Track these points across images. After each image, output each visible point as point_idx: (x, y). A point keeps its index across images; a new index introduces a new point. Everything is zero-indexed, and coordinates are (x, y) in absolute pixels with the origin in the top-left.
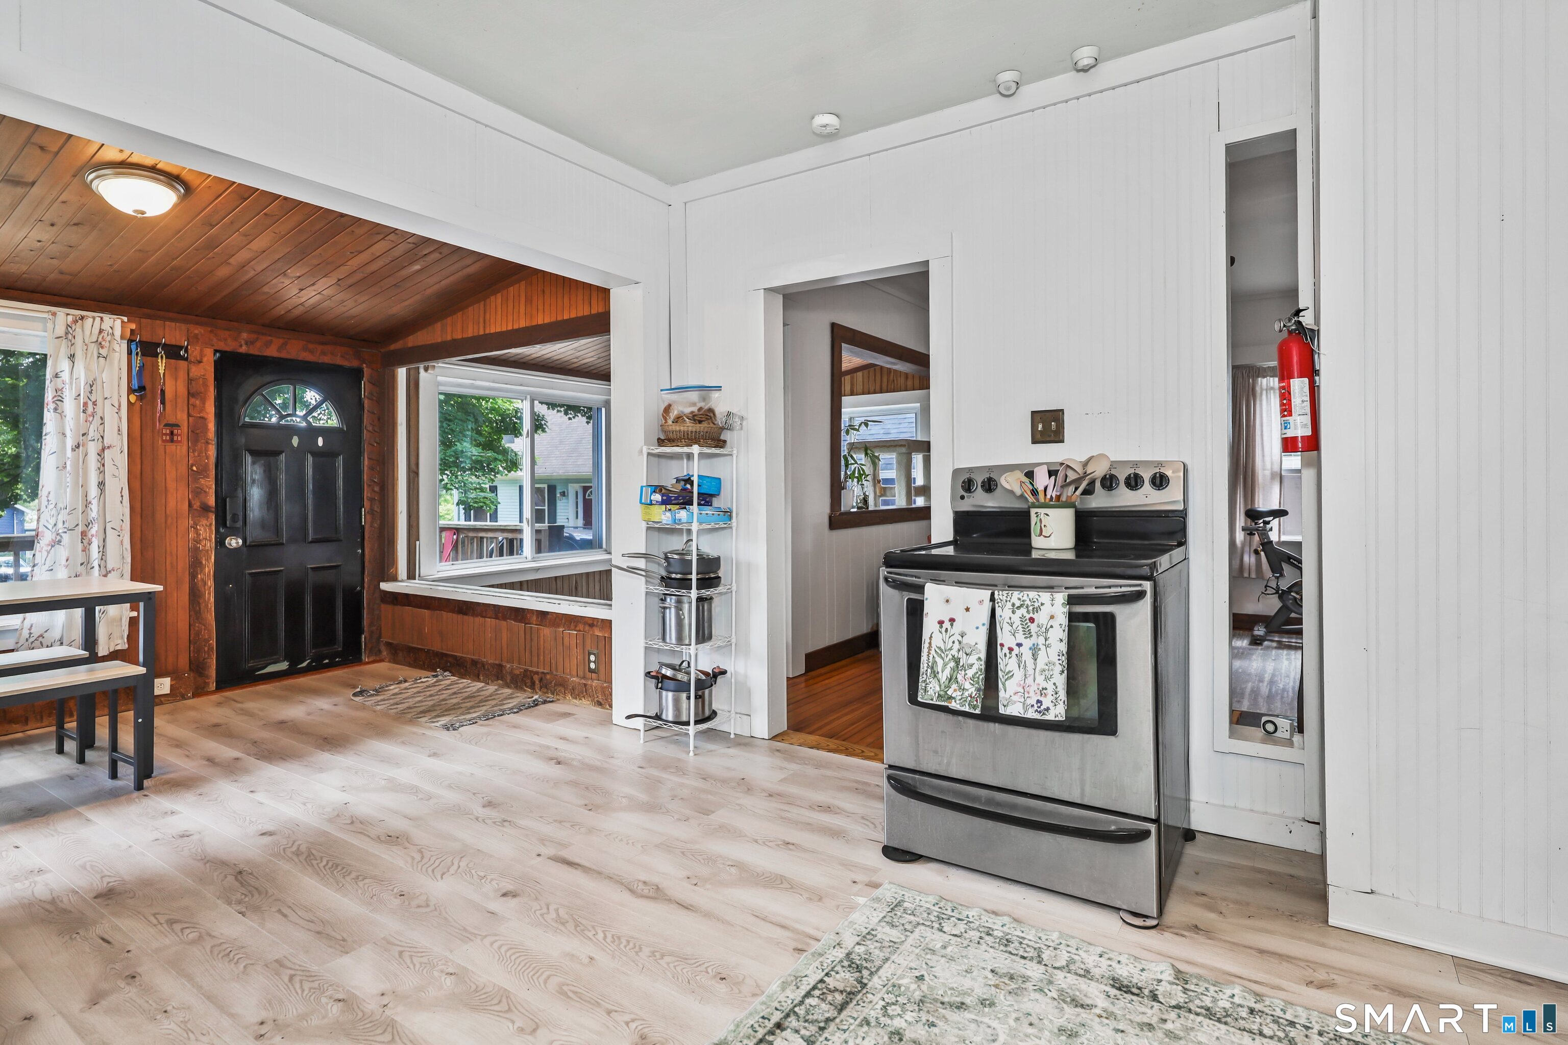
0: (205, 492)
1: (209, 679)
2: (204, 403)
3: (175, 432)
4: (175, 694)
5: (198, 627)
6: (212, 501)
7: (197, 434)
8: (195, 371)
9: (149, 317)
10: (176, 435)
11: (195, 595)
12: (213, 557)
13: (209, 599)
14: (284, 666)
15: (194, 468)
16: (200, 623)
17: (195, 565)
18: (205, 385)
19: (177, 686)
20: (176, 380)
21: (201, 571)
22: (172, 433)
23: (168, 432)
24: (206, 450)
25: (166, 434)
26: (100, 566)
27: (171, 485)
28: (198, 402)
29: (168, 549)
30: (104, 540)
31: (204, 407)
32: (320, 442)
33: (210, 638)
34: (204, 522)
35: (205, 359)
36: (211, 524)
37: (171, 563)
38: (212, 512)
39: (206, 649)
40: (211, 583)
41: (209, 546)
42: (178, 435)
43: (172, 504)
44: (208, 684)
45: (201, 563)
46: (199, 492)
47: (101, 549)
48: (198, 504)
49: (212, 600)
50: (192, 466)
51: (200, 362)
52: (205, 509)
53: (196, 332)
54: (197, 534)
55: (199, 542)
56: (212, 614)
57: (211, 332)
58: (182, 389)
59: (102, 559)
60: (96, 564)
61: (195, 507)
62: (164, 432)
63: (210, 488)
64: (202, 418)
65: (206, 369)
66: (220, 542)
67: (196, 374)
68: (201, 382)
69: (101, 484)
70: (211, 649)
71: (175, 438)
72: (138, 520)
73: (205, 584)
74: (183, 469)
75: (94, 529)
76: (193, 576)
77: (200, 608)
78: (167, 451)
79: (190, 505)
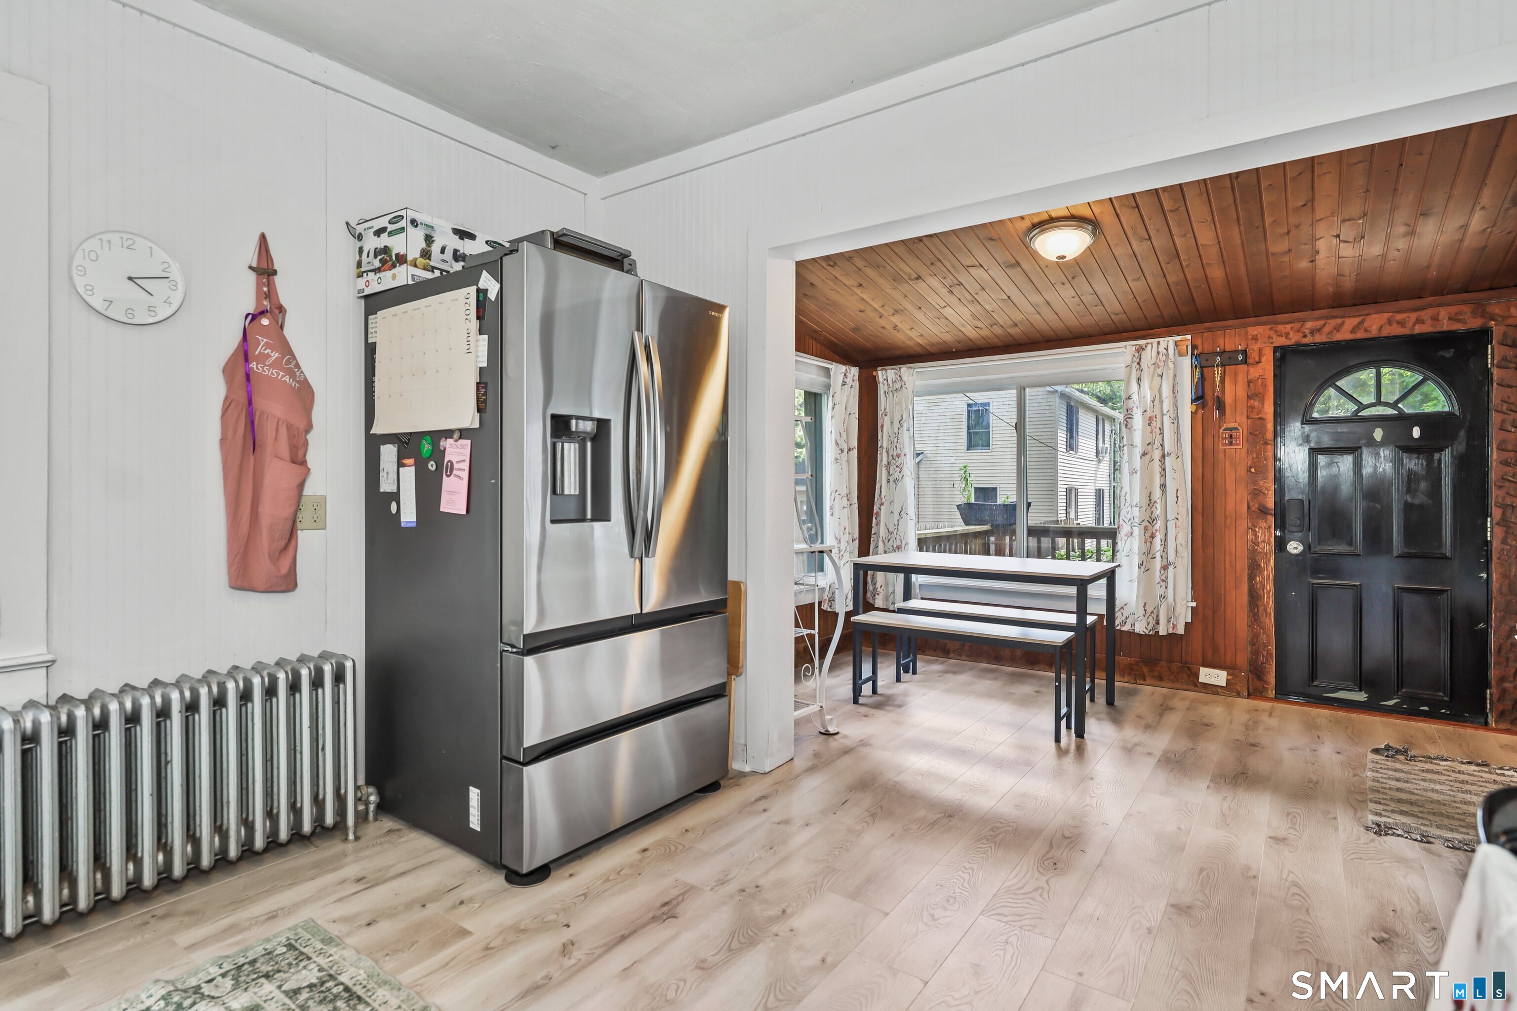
0: (1264, 493)
1: (1268, 684)
2: (1263, 404)
3: (1234, 435)
4: (1230, 689)
5: (1257, 629)
6: (1270, 503)
7: (1256, 435)
8: (1254, 372)
9: (1209, 330)
10: (1235, 438)
11: (1254, 597)
12: (1272, 561)
13: (1268, 603)
14: (1362, 697)
15: (1253, 470)
16: (1258, 626)
17: (1254, 567)
18: (1264, 386)
19: (1233, 681)
20: (1235, 384)
21: (1260, 574)
22: (1231, 436)
23: (1227, 435)
24: (1265, 451)
25: (1225, 438)
26: (1162, 557)
27: (1230, 486)
28: (1256, 404)
29: (1227, 548)
30: (1166, 535)
31: (1263, 407)
32: (1416, 432)
33: (1269, 643)
34: (1263, 524)
35: (1264, 359)
36: (1270, 527)
37: (1230, 562)
38: (1271, 514)
39: (1265, 653)
40: (1270, 586)
41: (1268, 547)
42: (1236, 438)
43: (1231, 506)
44: (1267, 689)
45: (1259, 565)
46: (1257, 493)
47: (1163, 543)
48: (1257, 506)
49: (1271, 604)
50: (1250, 468)
51: (1259, 362)
52: (1263, 511)
53: (1255, 333)
54: (1255, 536)
55: (1257, 544)
56: (1270, 619)
57: (1271, 329)
58: (1242, 392)
59: (1164, 551)
60: (1158, 555)
61: (1253, 509)
62: (1224, 436)
63: (1269, 490)
64: (1261, 419)
65: (1266, 368)
66: (1281, 545)
67: (1254, 375)
68: (1260, 383)
69: (1163, 486)
70: (1269, 654)
71: (1234, 441)
72: (1199, 519)
73: (1264, 587)
74: (1242, 471)
75: (1159, 525)
76: (1251, 578)
77: (1258, 611)
78: (1227, 455)
79: (1249, 508)
